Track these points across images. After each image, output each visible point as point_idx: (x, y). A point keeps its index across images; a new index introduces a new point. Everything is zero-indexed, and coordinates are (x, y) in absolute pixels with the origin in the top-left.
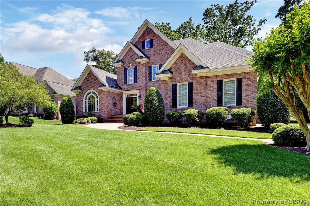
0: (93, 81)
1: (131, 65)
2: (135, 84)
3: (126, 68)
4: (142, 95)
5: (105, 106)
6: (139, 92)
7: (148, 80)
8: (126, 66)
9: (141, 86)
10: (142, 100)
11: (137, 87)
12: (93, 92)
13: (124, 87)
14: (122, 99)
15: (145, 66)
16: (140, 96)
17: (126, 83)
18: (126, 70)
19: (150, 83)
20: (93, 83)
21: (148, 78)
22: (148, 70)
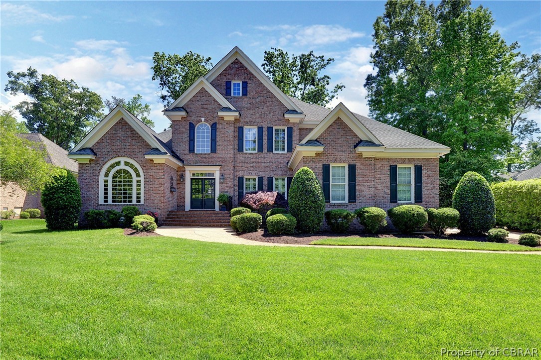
0: (130, 140)
1: (203, 119)
2: (212, 154)
3: (193, 123)
4: (226, 176)
5: (160, 192)
6: (220, 171)
7: (236, 150)
8: (193, 119)
9: (224, 160)
10: (225, 185)
11: (215, 161)
12: (127, 164)
13: (189, 157)
14: (184, 181)
15: (233, 125)
16: (222, 177)
17: (192, 150)
18: (192, 127)
19: (240, 157)
20: (128, 144)
21: (236, 146)
22: (237, 134)
